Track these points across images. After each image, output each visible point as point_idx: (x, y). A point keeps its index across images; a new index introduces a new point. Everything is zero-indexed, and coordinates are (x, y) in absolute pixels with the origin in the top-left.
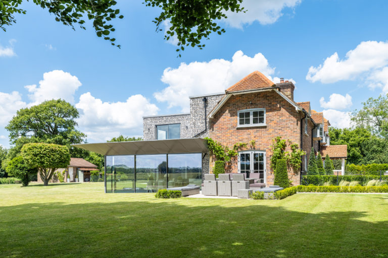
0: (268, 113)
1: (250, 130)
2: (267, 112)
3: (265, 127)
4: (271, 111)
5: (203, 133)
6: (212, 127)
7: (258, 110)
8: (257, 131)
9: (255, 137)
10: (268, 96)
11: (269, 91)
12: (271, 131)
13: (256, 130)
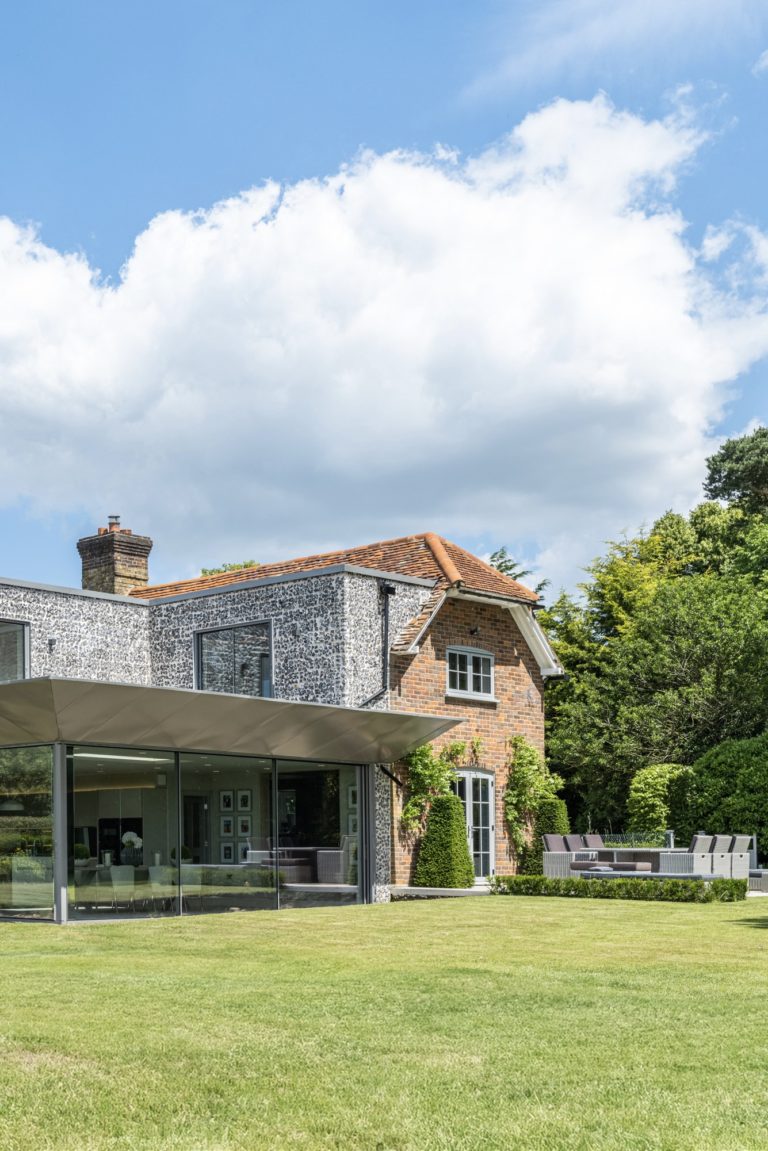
0: (498, 668)
1: (469, 709)
2: (496, 664)
3: (493, 706)
4: (502, 664)
5: (377, 698)
6: (396, 684)
7: (482, 653)
8: (481, 713)
9: (477, 730)
10: (498, 621)
11: (499, 607)
12: (503, 716)
13: (478, 710)
